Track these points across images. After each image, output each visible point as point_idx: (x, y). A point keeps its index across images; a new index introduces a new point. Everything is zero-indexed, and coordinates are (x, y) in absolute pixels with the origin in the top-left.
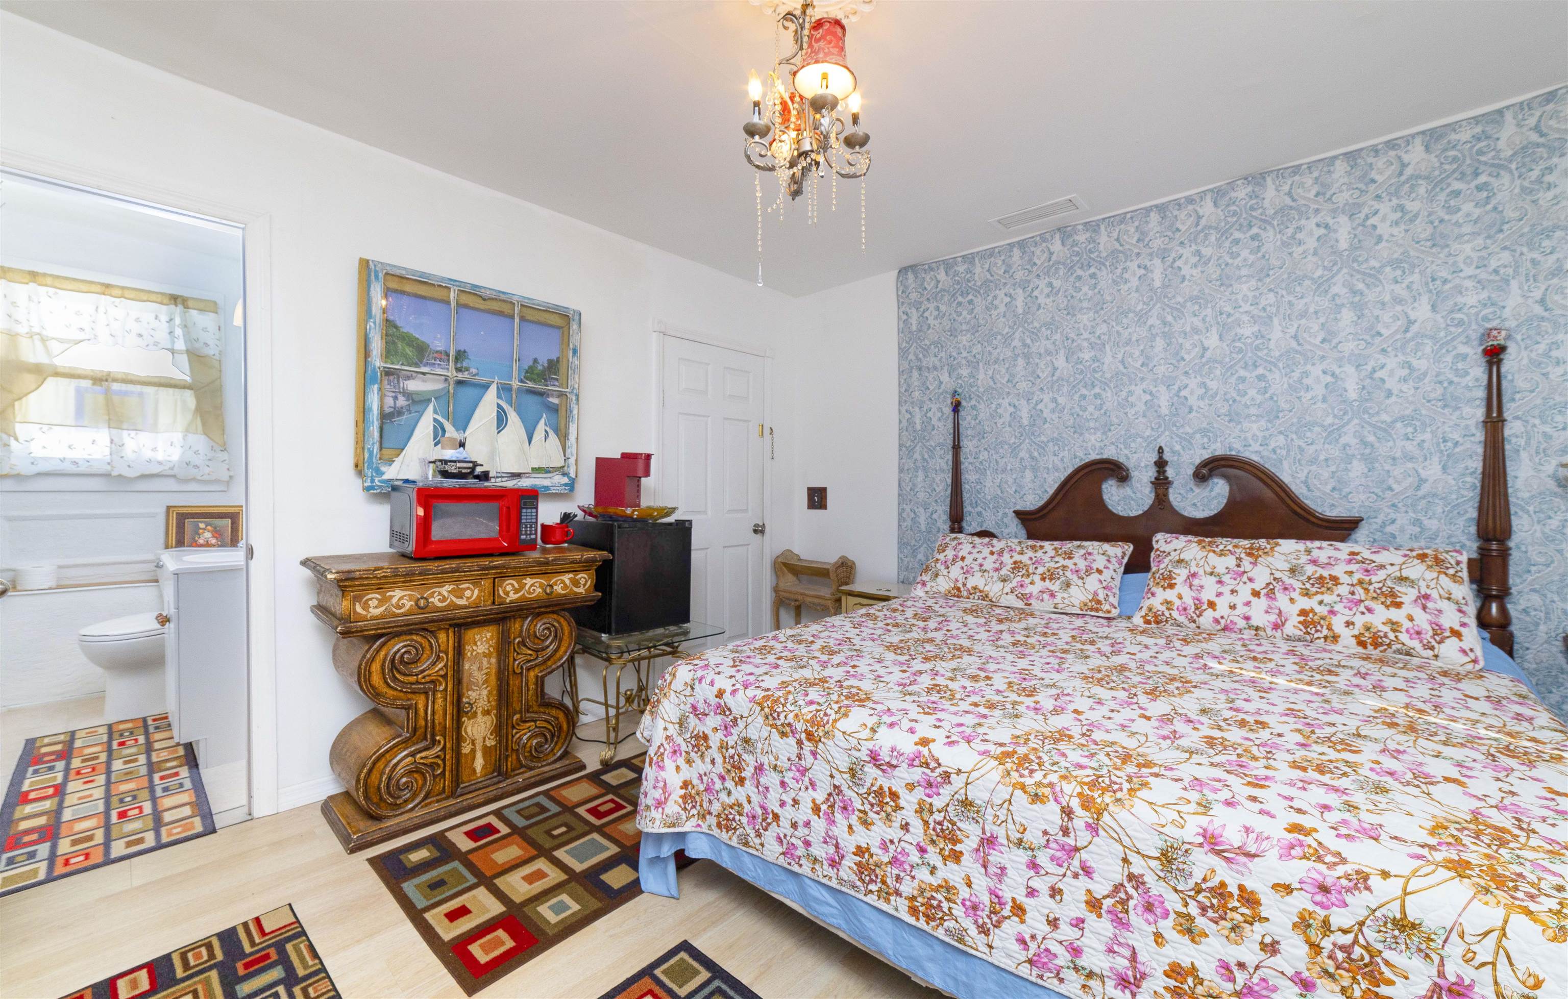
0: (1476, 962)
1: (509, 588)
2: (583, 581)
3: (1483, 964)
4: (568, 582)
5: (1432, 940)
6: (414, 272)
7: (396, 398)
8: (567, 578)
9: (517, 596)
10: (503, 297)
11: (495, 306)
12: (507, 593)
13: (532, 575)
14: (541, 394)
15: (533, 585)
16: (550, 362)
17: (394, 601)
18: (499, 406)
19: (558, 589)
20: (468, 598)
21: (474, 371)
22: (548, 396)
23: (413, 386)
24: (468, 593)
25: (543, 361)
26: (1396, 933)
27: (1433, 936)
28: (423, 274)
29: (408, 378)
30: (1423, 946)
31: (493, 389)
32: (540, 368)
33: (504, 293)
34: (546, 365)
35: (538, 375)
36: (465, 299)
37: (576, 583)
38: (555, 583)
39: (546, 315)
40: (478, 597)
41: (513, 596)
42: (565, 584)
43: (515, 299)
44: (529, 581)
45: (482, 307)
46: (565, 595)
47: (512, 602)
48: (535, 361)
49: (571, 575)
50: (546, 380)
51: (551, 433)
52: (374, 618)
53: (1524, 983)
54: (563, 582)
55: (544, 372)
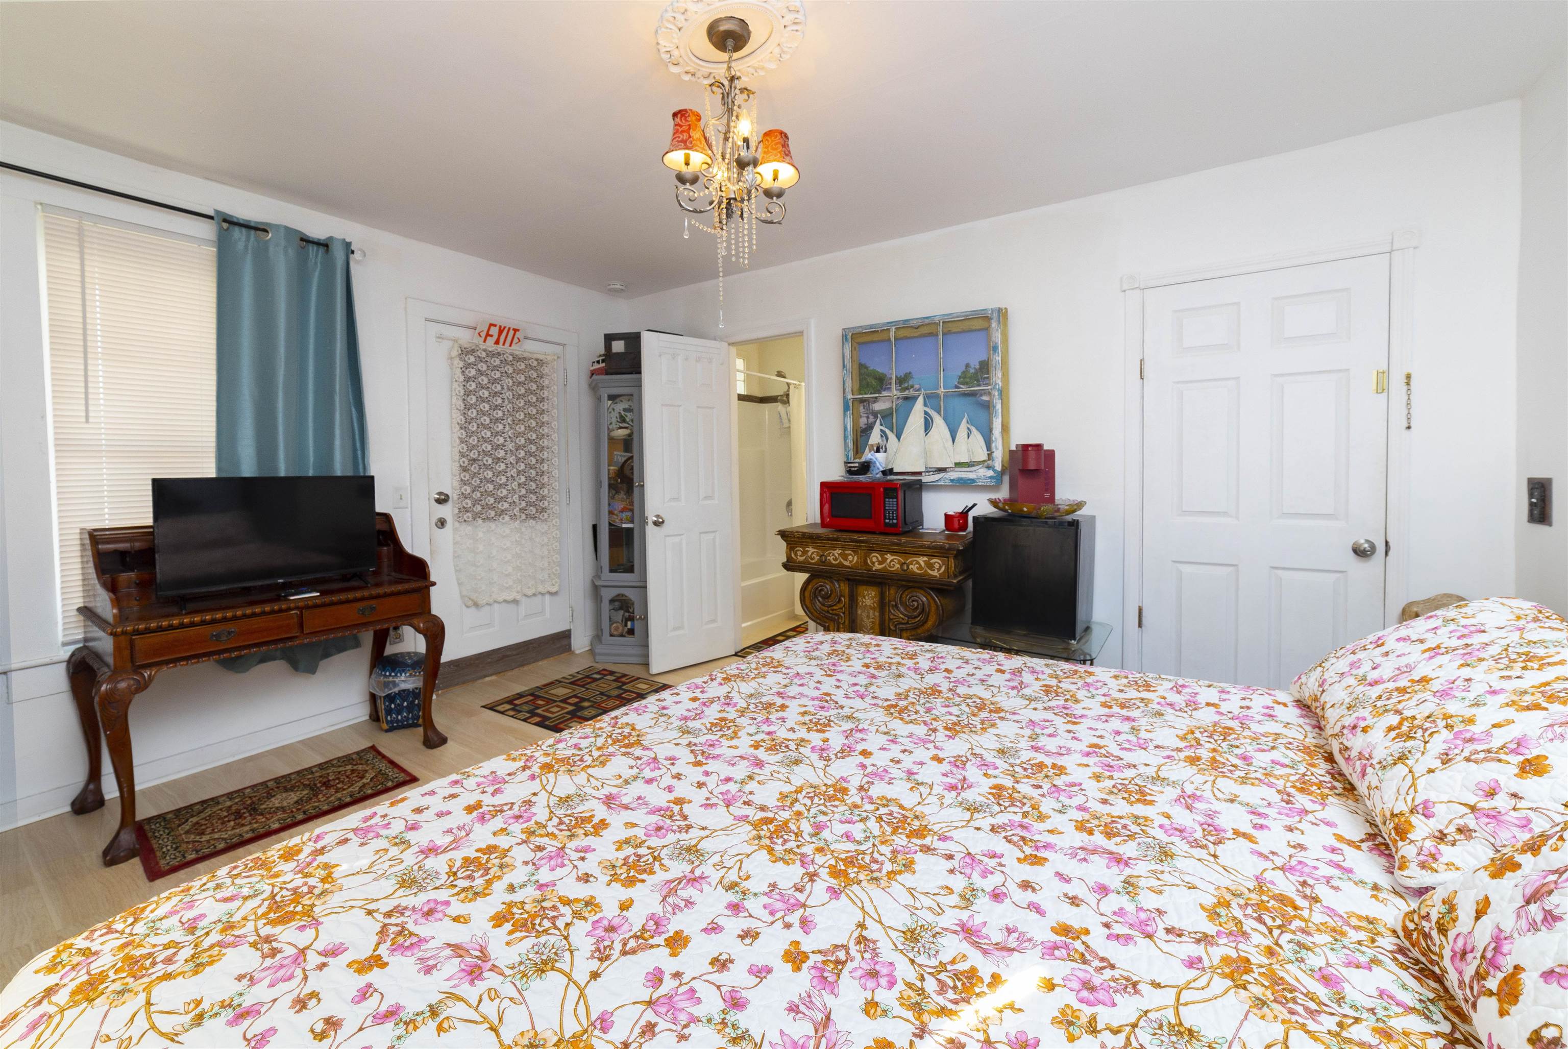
0: (485, 997)
1: (874, 559)
2: (937, 566)
3: (480, 1001)
4: (922, 564)
5: (522, 977)
6: (866, 327)
7: (868, 417)
8: (922, 560)
9: (880, 567)
10: (927, 321)
11: (925, 330)
12: (873, 563)
13: (893, 553)
14: (973, 394)
15: (892, 560)
16: (981, 363)
17: (809, 554)
18: (926, 413)
19: (914, 568)
20: (851, 562)
21: (917, 386)
22: (981, 395)
23: (877, 407)
24: (850, 558)
25: (975, 364)
26: (544, 957)
27: (525, 979)
28: (871, 326)
29: (874, 402)
30: (522, 968)
31: (920, 400)
32: (972, 371)
33: (927, 318)
34: (978, 367)
35: (971, 378)
36: (902, 333)
37: (931, 566)
38: (911, 563)
39: (967, 323)
40: (857, 562)
41: (878, 566)
42: (920, 565)
43: (936, 320)
44: (889, 557)
45: (916, 335)
46: (920, 575)
47: (876, 571)
48: (967, 366)
49: (925, 559)
50: (978, 381)
51: (973, 429)
52: (800, 562)
53: (447, 1018)
54: (918, 563)
55: (976, 373)
